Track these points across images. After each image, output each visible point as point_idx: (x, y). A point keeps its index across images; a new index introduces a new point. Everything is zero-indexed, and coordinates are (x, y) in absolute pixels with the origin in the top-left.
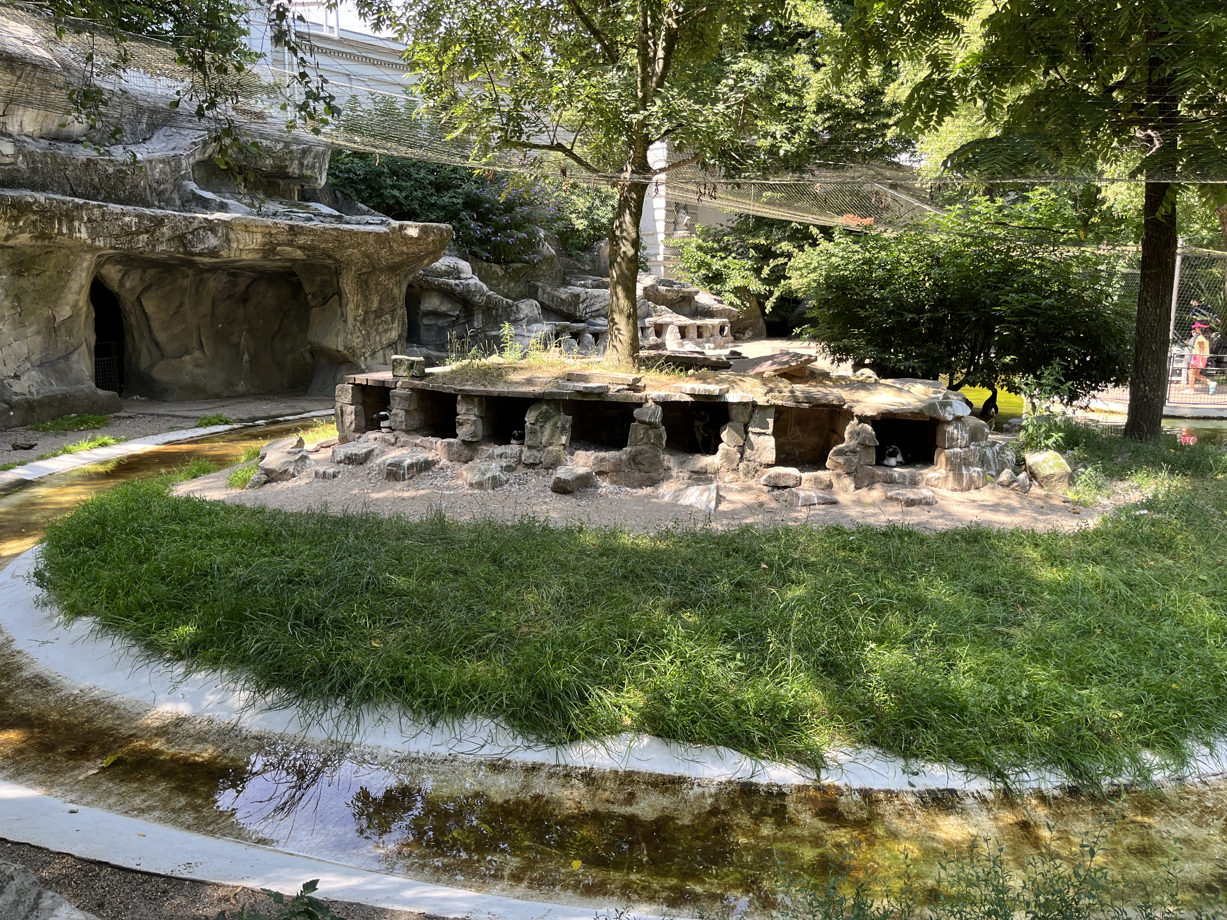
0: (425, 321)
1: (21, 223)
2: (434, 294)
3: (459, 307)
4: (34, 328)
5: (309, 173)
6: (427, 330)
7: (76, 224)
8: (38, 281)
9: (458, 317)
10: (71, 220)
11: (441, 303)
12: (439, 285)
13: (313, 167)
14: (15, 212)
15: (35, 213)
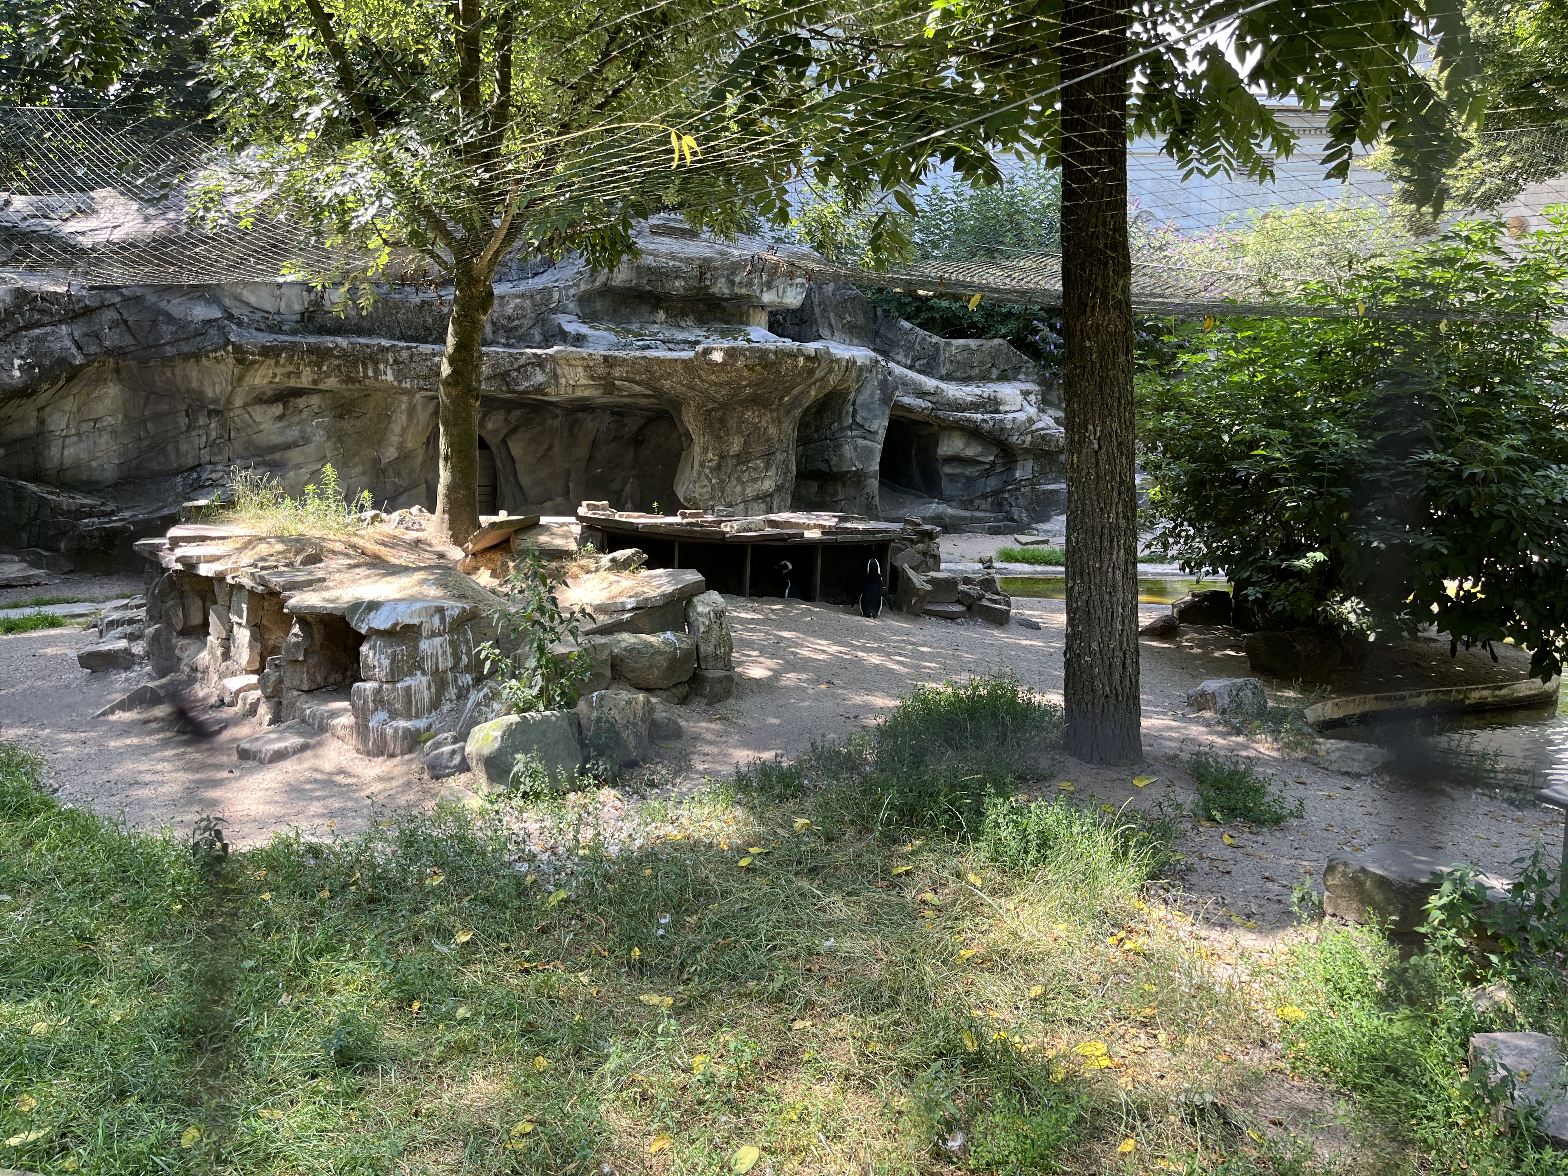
0: (947, 470)
1: (325, 368)
2: (956, 434)
3: (996, 451)
4: (359, 469)
5: (744, 291)
6: (951, 481)
7: (382, 366)
8: (358, 423)
9: (993, 464)
10: (376, 363)
11: (967, 445)
12: (956, 422)
13: (750, 284)
14: (314, 358)
15: (337, 357)
